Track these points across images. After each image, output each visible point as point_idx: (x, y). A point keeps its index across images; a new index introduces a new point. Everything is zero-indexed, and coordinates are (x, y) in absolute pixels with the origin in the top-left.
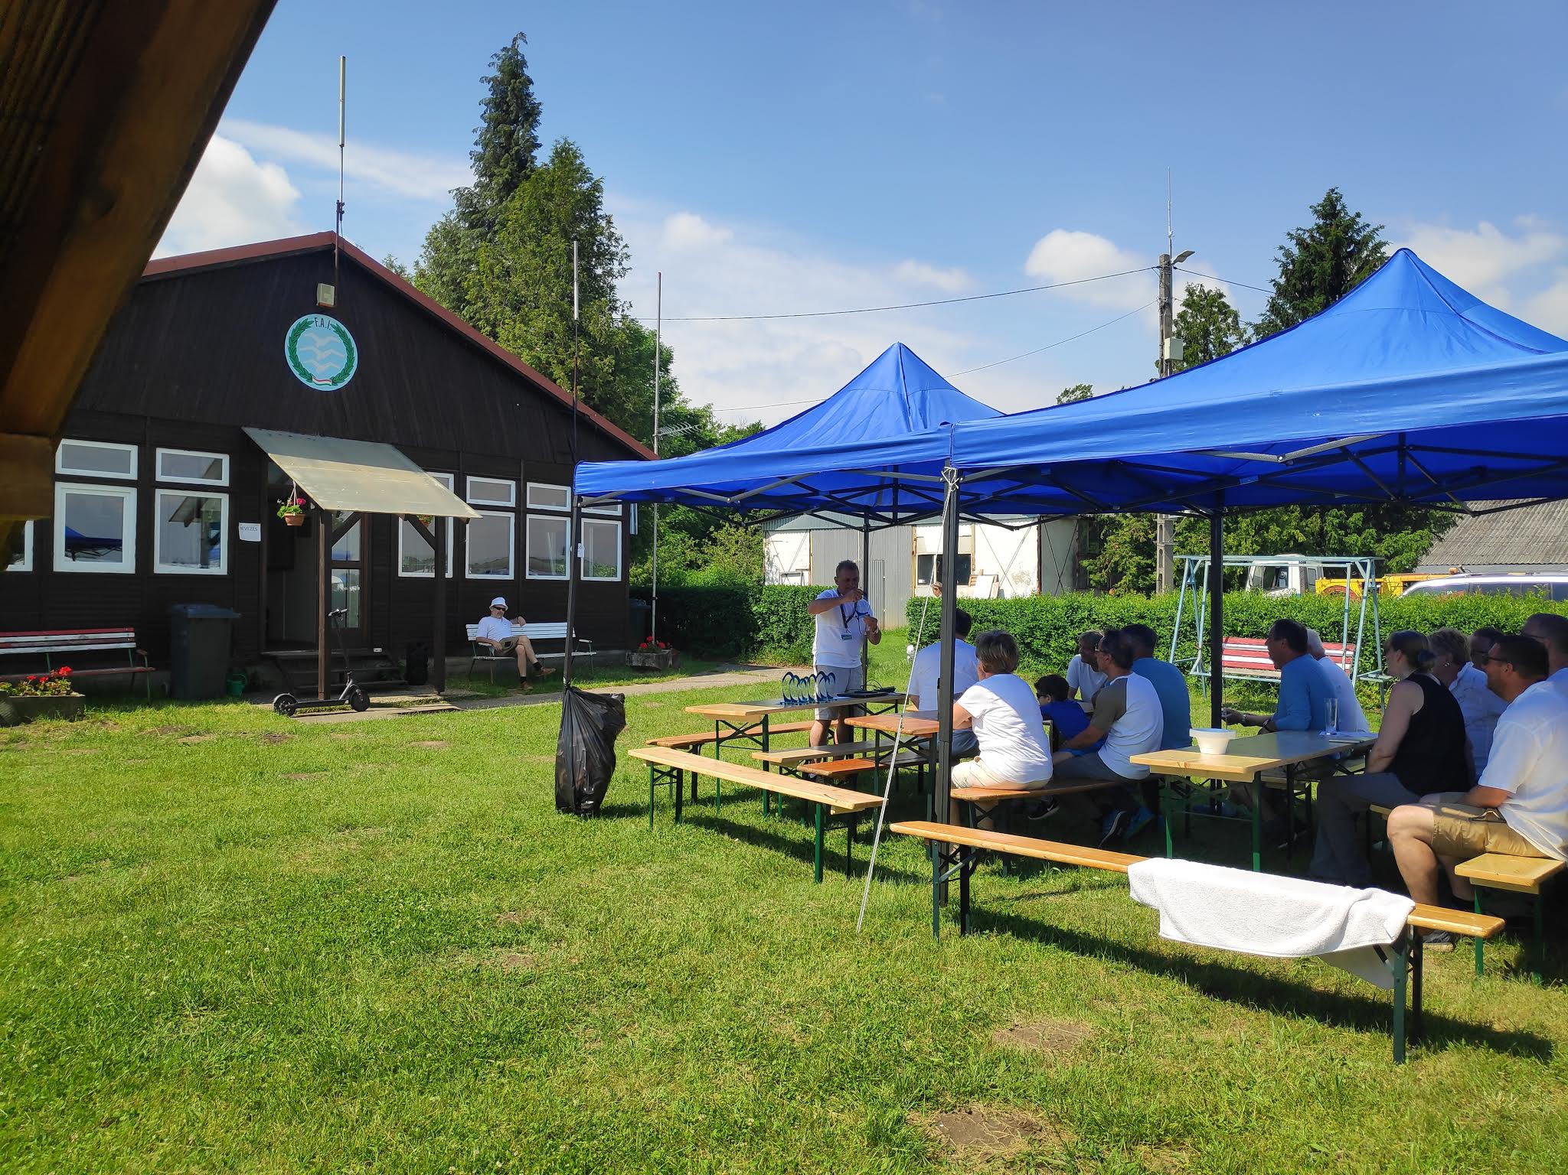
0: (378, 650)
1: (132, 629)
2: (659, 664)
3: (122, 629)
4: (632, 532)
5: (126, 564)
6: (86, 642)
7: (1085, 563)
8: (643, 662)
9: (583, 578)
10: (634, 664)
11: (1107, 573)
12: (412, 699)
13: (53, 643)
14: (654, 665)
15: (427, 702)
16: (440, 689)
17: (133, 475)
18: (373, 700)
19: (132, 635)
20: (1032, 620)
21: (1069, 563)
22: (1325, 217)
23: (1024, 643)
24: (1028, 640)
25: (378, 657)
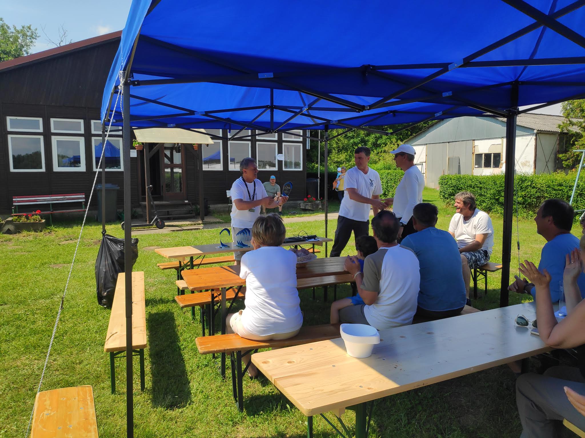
0: (186, 201)
1: (84, 194)
2: (313, 207)
3: (80, 194)
4: (307, 148)
5: (82, 168)
6: (66, 199)
7: (560, 156)
8: (305, 207)
9: (284, 169)
10: (301, 207)
11: (572, 160)
12: (190, 223)
13: (53, 200)
14: (309, 208)
15: (195, 225)
16: (202, 219)
17: (82, 132)
18: (166, 224)
19: (84, 196)
20: (500, 187)
21: (553, 156)
23: (495, 199)
24: (497, 198)
25: (186, 204)
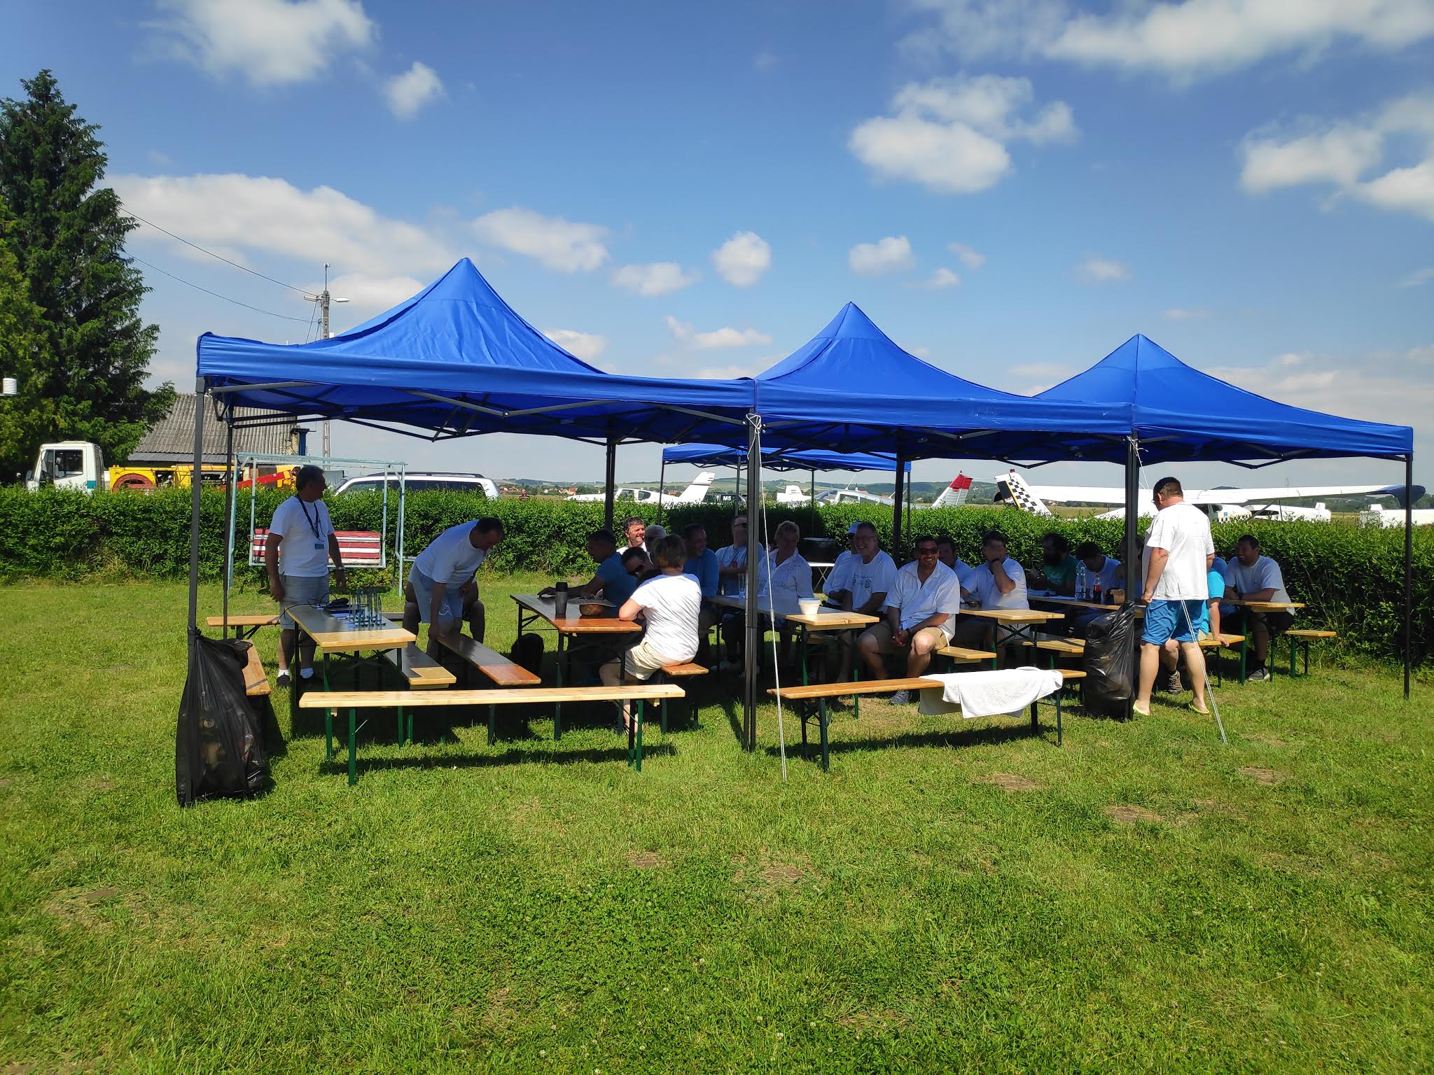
22: (39, 97)
